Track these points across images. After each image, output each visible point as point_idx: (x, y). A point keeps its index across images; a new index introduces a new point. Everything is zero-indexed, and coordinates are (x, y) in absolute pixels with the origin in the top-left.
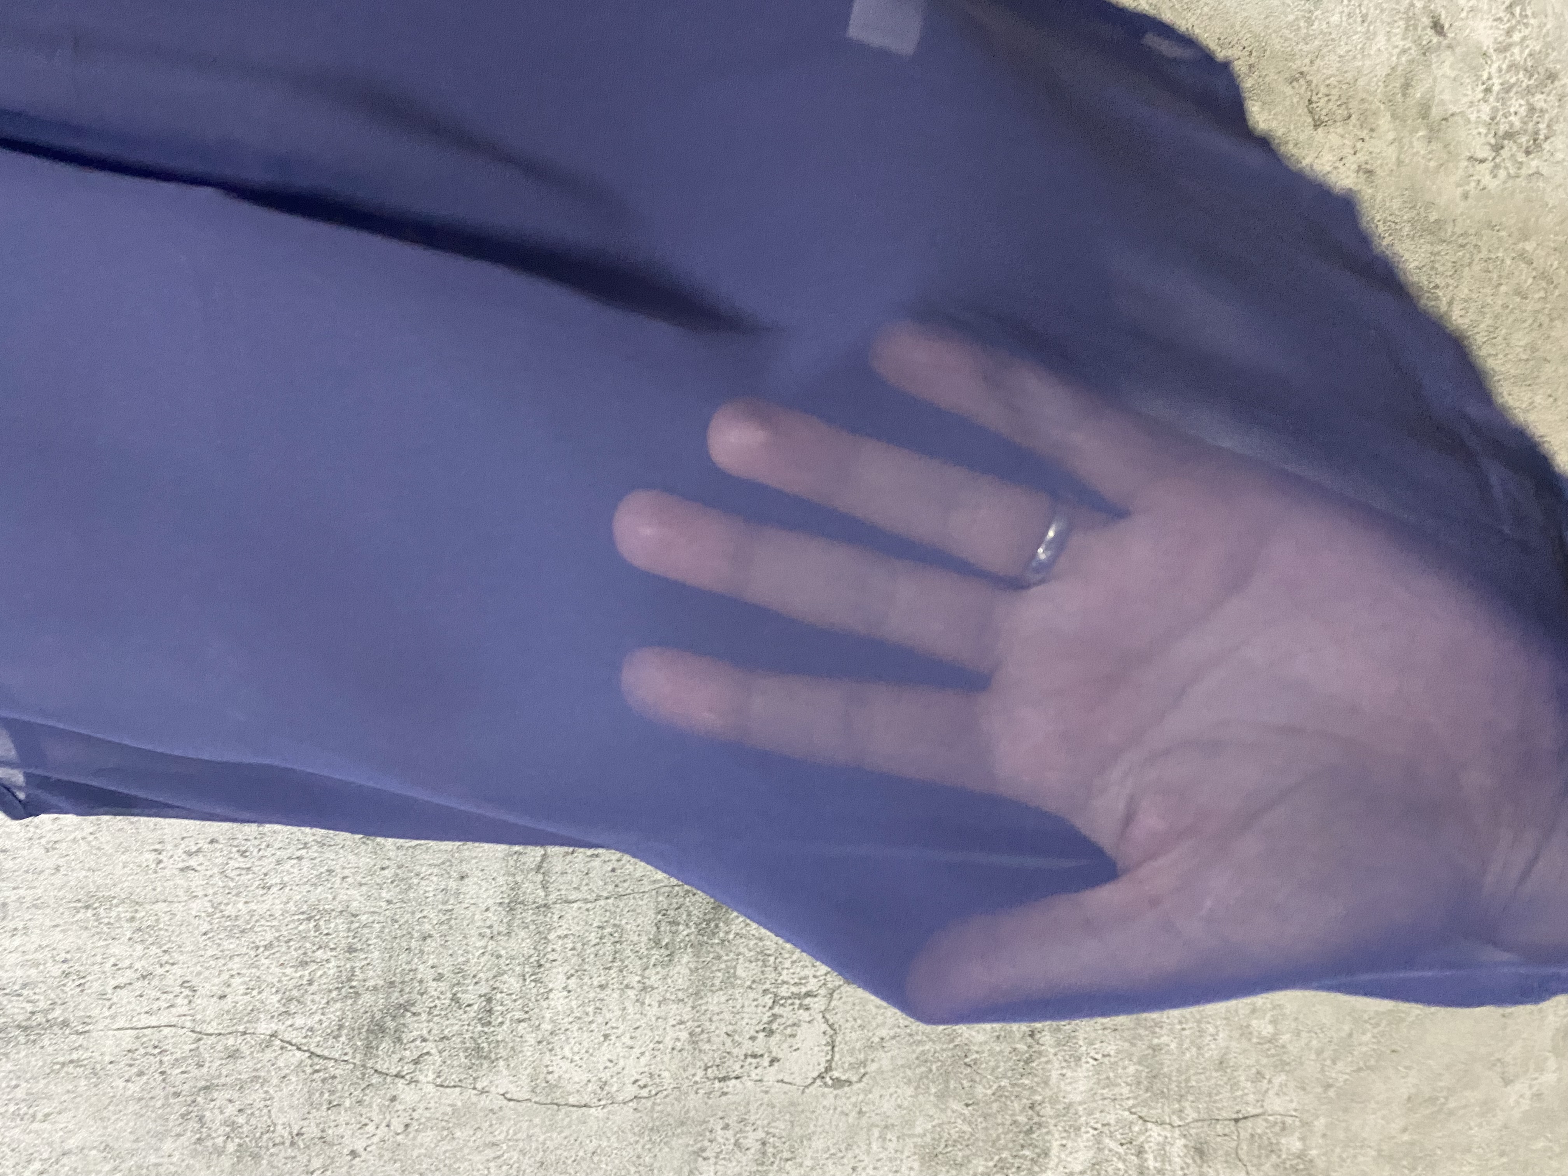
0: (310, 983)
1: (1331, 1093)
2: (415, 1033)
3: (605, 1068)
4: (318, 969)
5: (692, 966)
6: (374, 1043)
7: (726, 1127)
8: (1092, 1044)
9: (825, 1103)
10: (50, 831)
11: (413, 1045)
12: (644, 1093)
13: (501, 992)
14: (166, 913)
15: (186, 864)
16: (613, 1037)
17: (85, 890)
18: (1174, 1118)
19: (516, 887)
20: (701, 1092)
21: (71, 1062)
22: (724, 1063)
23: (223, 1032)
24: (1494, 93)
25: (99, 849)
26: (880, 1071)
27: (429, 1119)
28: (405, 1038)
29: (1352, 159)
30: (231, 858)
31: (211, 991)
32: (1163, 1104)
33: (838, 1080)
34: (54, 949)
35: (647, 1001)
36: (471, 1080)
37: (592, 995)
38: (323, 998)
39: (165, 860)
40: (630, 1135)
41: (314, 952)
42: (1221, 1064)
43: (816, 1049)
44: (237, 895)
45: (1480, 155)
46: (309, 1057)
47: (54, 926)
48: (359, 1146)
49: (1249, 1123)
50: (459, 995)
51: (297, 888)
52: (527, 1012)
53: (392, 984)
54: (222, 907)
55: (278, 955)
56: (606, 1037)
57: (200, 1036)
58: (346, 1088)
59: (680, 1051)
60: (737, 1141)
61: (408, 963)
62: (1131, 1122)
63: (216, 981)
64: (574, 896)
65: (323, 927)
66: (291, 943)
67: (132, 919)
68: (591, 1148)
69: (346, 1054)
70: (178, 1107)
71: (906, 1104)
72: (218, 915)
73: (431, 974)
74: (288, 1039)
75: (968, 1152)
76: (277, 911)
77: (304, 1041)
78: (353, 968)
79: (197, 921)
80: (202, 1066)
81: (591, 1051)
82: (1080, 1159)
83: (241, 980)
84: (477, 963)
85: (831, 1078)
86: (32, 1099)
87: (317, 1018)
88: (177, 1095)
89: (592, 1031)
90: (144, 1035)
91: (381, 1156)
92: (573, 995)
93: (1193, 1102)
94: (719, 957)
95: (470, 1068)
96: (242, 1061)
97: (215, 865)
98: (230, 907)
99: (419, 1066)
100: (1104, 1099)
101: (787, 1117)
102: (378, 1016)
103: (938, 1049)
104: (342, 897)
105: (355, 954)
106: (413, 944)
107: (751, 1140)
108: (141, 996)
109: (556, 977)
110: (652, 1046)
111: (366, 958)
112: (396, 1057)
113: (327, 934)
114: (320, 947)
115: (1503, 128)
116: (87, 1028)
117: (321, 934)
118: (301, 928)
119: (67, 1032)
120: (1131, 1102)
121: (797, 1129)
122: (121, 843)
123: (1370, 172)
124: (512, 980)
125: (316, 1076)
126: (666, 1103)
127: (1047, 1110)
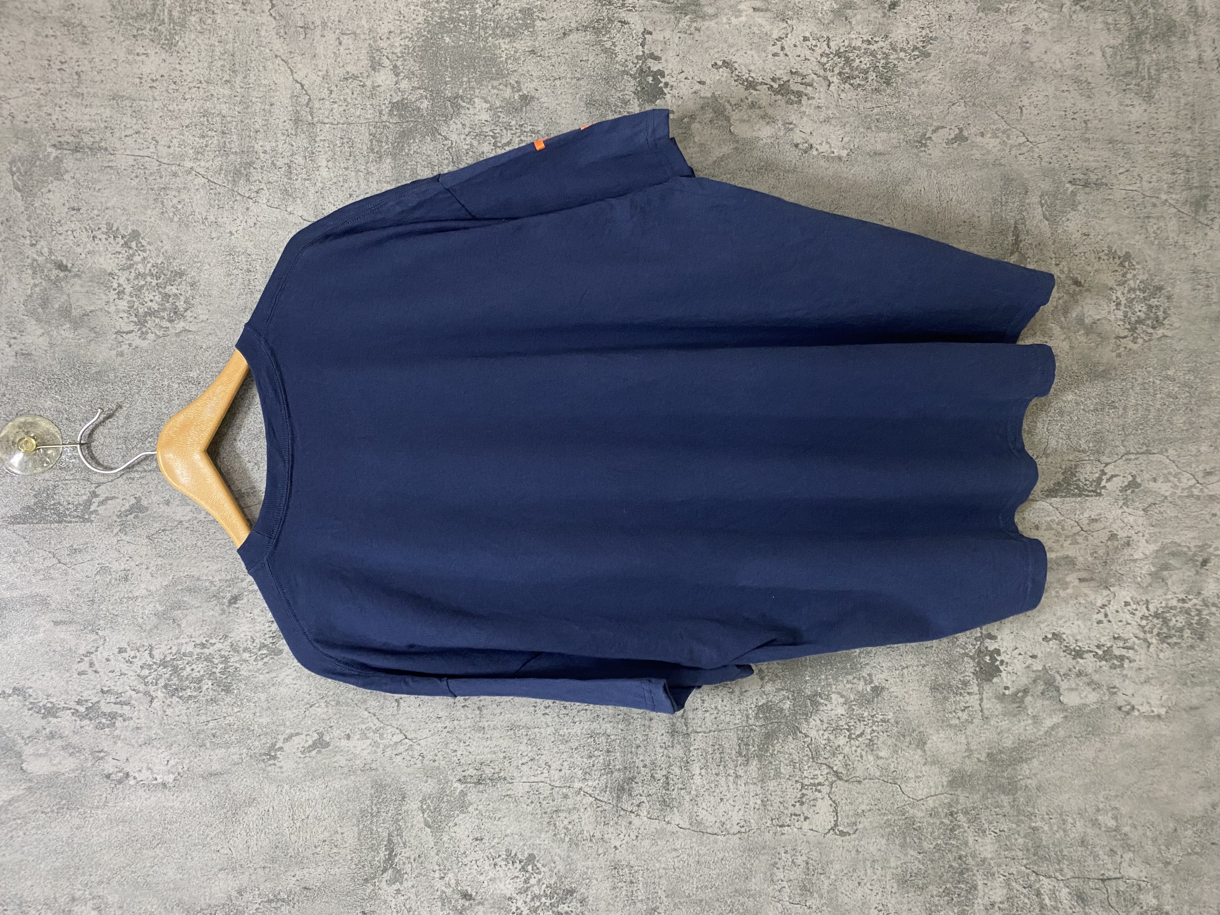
0: (593, 766)
1: (1170, 868)
2: (637, 792)
3: (723, 815)
4: (596, 759)
5: (758, 766)
6: (621, 795)
7: (786, 852)
8: (991, 823)
9: (837, 844)
11: (637, 797)
12: (743, 830)
13: (672, 774)
14: (538, 732)
15: (545, 712)
16: (725, 800)
18: (1058, 874)
19: (673, 725)
20: (771, 832)
21: (508, 795)
22: (781, 817)
23: (561, 786)
24: (1123, 305)
26: (865, 828)
27: (646, 835)
28: (634, 794)
30: (561, 709)
31: (556, 767)
32: (1048, 865)
33: (842, 831)
34: (500, 747)
35: (739, 783)
36: (663, 817)
37: (712, 778)
38: (599, 773)
39: (537, 711)
40: (739, 852)
41: (594, 752)
42: (1083, 843)
43: (828, 814)
44: (564, 725)
45: (1123, 335)
46: (595, 800)
47: (501, 737)
48: (618, 845)
49: (1113, 883)
50: (654, 775)
52: (684, 785)
53: (625, 768)
55: (580, 752)
56: (722, 800)
57: (553, 787)
58: (610, 816)
59: (758, 809)
60: (793, 860)
61: (632, 758)
62: (1028, 874)
63: (558, 763)
64: (699, 730)
65: (597, 741)
66: (585, 747)
67: (527, 735)
68: (721, 856)
69: (609, 800)
70: (546, 819)
71: (883, 849)
72: (557, 734)
73: (641, 765)
74: (587, 791)
75: (925, 881)
77: (593, 792)
78: (610, 760)
79: (550, 736)
80: (554, 801)
81: (715, 807)
82: (998, 894)
83: (567, 763)
84: (661, 760)
85: (838, 830)
86: (495, 810)
87: (597, 782)
88: (546, 813)
89: (715, 796)
90: (533, 785)
91: (627, 850)
92: (704, 778)
93: (1068, 865)
94: (771, 763)
95: (662, 811)
96: (569, 799)
97: (555, 712)
98: (561, 730)
99: (640, 808)
100: (1006, 858)
101: (818, 850)
102: (621, 782)
103: (896, 818)
104: (603, 727)
105: (610, 753)
106: (633, 750)
107: (800, 860)
108: (531, 768)
109: (696, 769)
110: (744, 806)
111: (614, 755)
112: (630, 803)
113: (599, 744)
114: (596, 750)
115: (1134, 319)
116: (512, 781)
117: (596, 743)
118: (588, 741)
119: (506, 782)
120: (1025, 862)
121: (824, 857)
124: (676, 769)
125: (598, 809)
126: (754, 836)
127: (970, 860)
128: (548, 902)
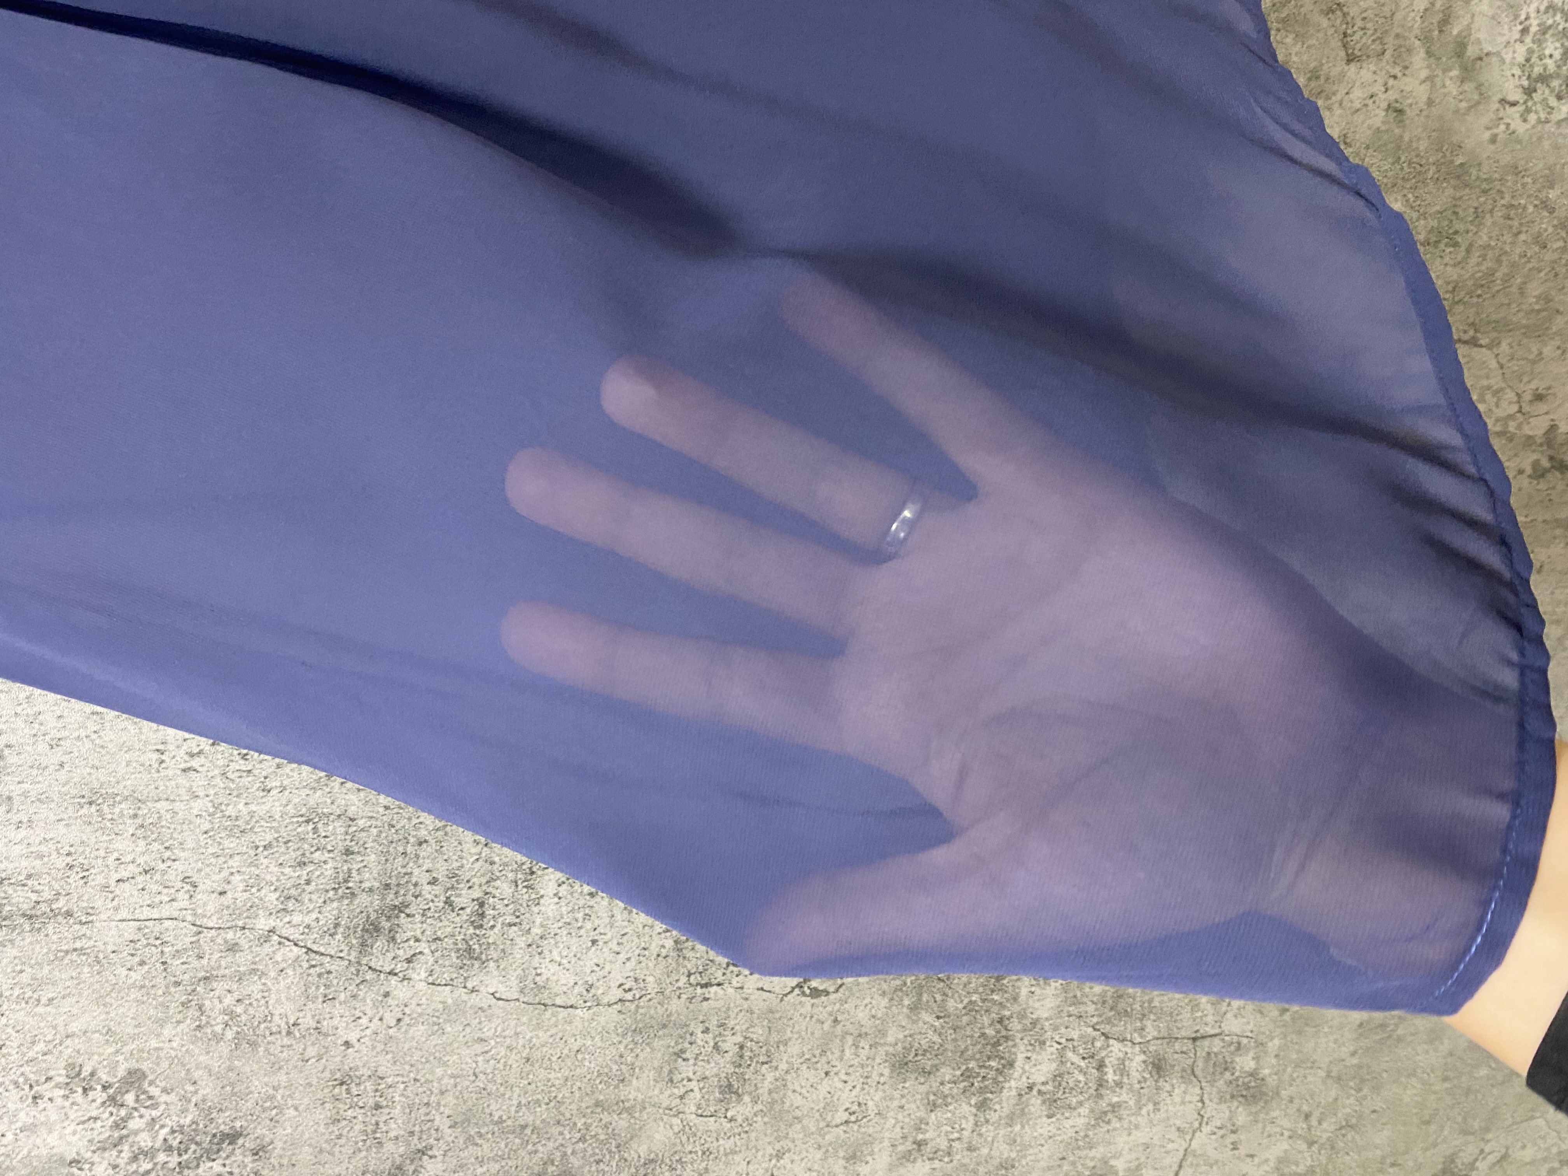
0: (308, 882)
1: (1287, 1017)
2: (409, 934)
3: (592, 972)
4: (316, 870)
6: (370, 941)
7: (706, 1031)
9: (802, 1011)
10: (54, 728)
11: (407, 944)
13: (494, 897)
14: (167, 811)
15: (189, 765)
16: (600, 943)
17: (89, 786)
18: (1136, 1035)
20: (684, 997)
21: (75, 950)
22: (706, 970)
23: (222, 926)
24: (1531, 34)
25: (102, 747)
27: (420, 1015)
28: (399, 938)
29: (1383, 96)
30: (232, 761)
31: (212, 887)
32: (1126, 1022)
33: (816, 989)
34: (58, 842)
36: (461, 979)
37: (581, 902)
38: (320, 897)
39: (168, 760)
40: (613, 1035)
41: (312, 853)
44: (237, 796)
45: (1511, 98)
46: (306, 953)
47: (58, 820)
48: (352, 1037)
49: (1206, 1042)
50: (452, 898)
51: (296, 791)
52: (518, 917)
53: (387, 886)
54: (223, 807)
55: (277, 855)
56: (594, 942)
57: (200, 929)
58: (341, 983)
59: (665, 958)
60: (716, 1044)
61: (404, 867)
62: (1094, 1039)
63: (216, 877)
65: (321, 830)
66: (290, 844)
67: (135, 816)
68: (576, 1045)
69: (341, 951)
70: (179, 995)
71: (879, 1015)
72: (218, 815)
73: (425, 878)
74: (286, 935)
75: (937, 1062)
76: (277, 812)
77: (302, 937)
78: (349, 870)
79: (198, 820)
80: (202, 957)
81: (578, 955)
82: (1043, 1071)
83: (241, 878)
84: (471, 869)
85: (809, 988)
86: (38, 984)
87: (314, 915)
88: (177, 984)
89: (580, 936)
90: (146, 926)
92: (563, 902)
93: (1154, 1021)
95: (461, 968)
96: (241, 953)
97: (216, 766)
98: (231, 807)
99: (411, 965)
100: (1070, 1016)
101: (765, 1023)
102: (373, 916)
104: (341, 802)
105: (351, 856)
106: (409, 849)
107: (730, 1043)
108: (143, 890)
110: (637, 952)
111: (362, 861)
112: (390, 955)
113: (325, 837)
114: (318, 849)
115: (1537, 70)
116: (91, 918)
117: (319, 836)
118: (299, 830)
119: (71, 921)
120: (1095, 1020)
121: (774, 1034)
122: (125, 742)
123: (1400, 112)
124: (505, 886)
125: (312, 971)
126: (649, 1007)
127: (1015, 1025)
128: (174, 1160)
